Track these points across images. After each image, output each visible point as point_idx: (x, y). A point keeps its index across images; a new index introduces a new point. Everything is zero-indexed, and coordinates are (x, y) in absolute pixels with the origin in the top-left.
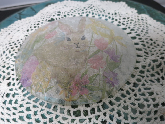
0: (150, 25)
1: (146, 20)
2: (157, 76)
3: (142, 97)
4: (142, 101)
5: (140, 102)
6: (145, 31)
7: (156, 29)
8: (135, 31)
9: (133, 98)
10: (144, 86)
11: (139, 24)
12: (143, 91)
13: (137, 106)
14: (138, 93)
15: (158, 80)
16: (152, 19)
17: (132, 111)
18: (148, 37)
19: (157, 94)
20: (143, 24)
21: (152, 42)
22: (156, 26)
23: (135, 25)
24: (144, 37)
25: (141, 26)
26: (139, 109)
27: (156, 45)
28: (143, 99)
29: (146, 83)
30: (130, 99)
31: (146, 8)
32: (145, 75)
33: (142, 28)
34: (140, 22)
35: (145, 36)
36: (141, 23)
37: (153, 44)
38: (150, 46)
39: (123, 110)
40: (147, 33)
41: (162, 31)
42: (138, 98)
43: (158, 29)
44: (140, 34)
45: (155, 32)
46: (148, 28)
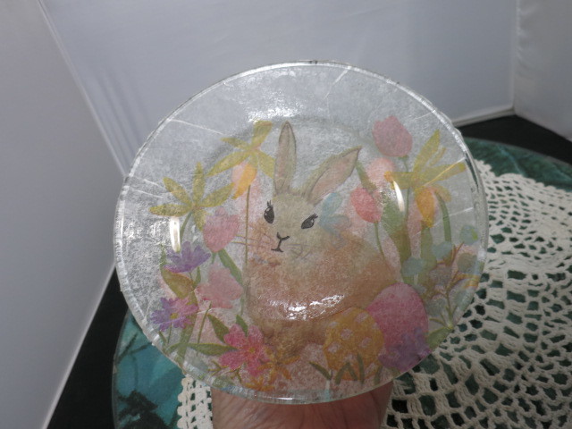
0: (531, 199)
1: (519, 189)
3: (554, 359)
4: (558, 368)
6: (521, 218)
7: (547, 208)
8: (497, 221)
9: (538, 366)
10: (548, 336)
11: (504, 202)
12: (551, 345)
13: (552, 381)
14: (543, 353)
16: (532, 181)
17: (547, 394)
18: (532, 233)
20: (512, 200)
21: (543, 244)
22: (545, 198)
23: (493, 205)
24: (521, 234)
25: (508, 207)
26: (558, 387)
27: (554, 250)
28: (558, 363)
29: (549, 329)
30: (532, 369)
31: (513, 154)
32: (540, 312)
33: (512, 210)
34: (504, 196)
35: (523, 231)
36: (507, 198)
37: (548, 249)
38: (541, 256)
39: (529, 395)
40: (528, 222)
41: (562, 209)
42: (546, 363)
43: (551, 205)
44: (511, 227)
45: (546, 217)
46: (528, 208)
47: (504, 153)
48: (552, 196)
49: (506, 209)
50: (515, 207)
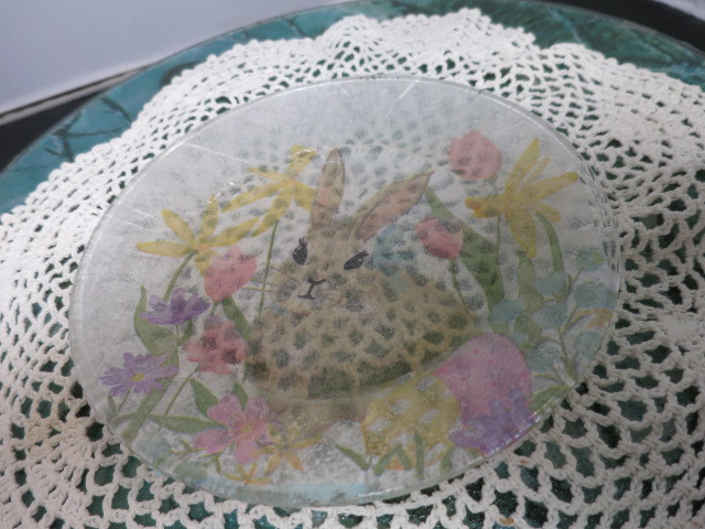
0: (597, 83)
1: (579, 67)
2: (667, 282)
3: (626, 374)
4: (631, 390)
5: (625, 395)
6: (583, 112)
7: (623, 97)
9: (595, 384)
10: (625, 330)
11: (554, 89)
12: (627, 348)
13: (616, 413)
14: (609, 362)
15: (675, 295)
16: (600, 56)
17: (602, 436)
18: (602, 134)
19: (683, 351)
20: (568, 85)
21: (620, 151)
22: (620, 82)
23: (538, 94)
24: (583, 137)
25: (562, 96)
26: (626, 424)
27: (637, 160)
28: (634, 381)
29: (630, 316)
30: (583, 390)
31: (571, 19)
33: (568, 100)
34: (555, 80)
35: (587, 133)
36: (560, 83)
37: (627, 159)
38: (616, 171)
39: (567, 438)
40: (595, 118)
41: (647, 97)
42: (612, 380)
43: (631, 92)
44: (567, 126)
45: (623, 109)
46: (593, 98)
47: (557, 17)
48: (631, 78)
49: (558, 100)
50: (573, 95)
